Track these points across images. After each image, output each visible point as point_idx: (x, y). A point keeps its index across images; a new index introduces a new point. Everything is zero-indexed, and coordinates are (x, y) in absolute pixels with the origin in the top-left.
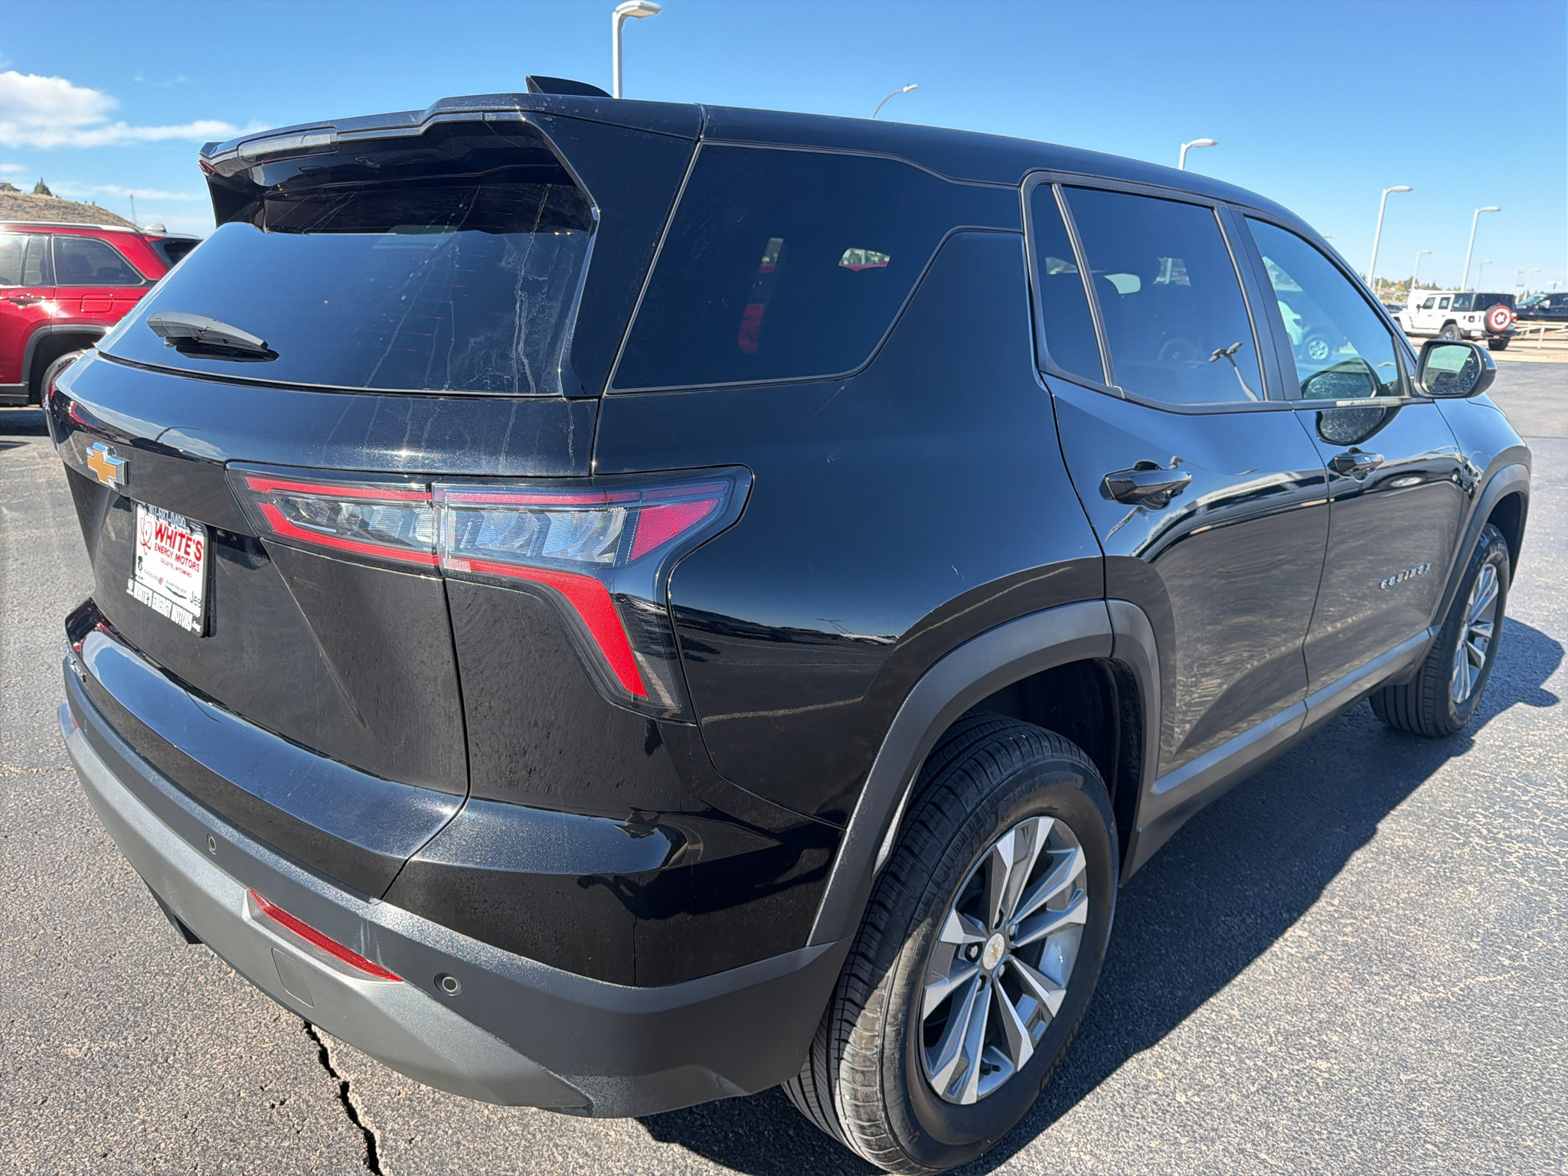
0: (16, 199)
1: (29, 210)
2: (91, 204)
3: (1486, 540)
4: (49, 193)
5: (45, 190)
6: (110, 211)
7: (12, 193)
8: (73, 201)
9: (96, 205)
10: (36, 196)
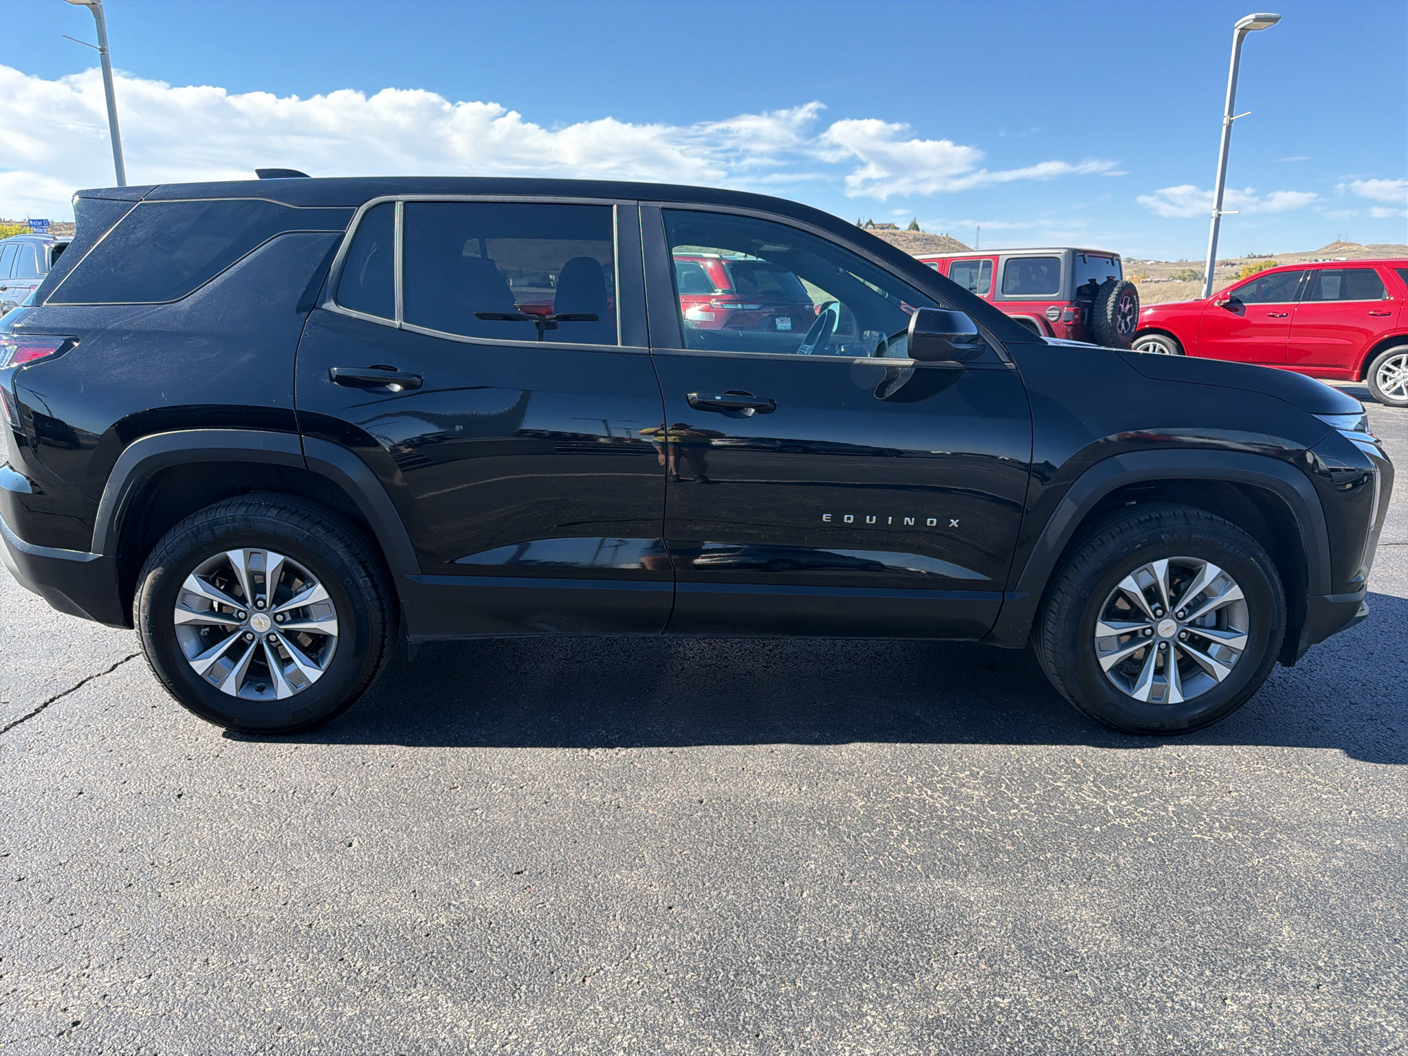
0: (894, 235)
1: (902, 243)
2: (945, 235)
4: (918, 229)
5: (916, 227)
6: (957, 240)
7: (894, 231)
8: (933, 234)
9: (949, 236)
10: (909, 232)
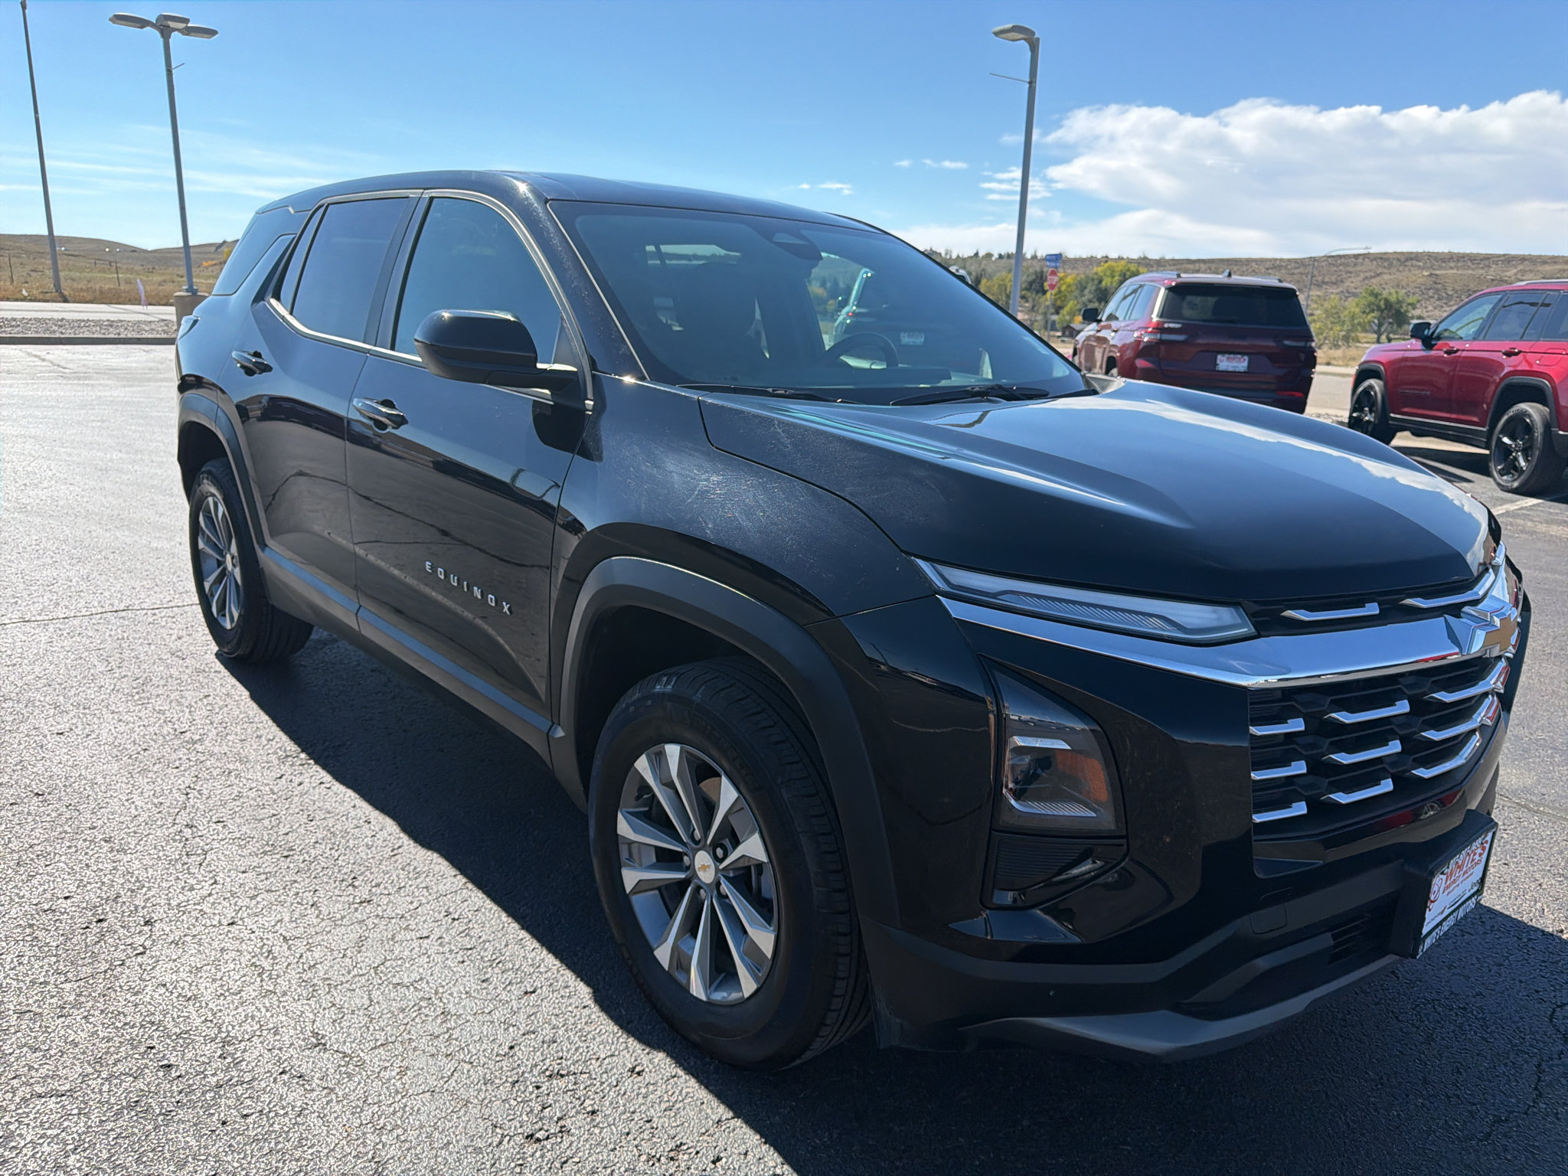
3: (669, 687)
